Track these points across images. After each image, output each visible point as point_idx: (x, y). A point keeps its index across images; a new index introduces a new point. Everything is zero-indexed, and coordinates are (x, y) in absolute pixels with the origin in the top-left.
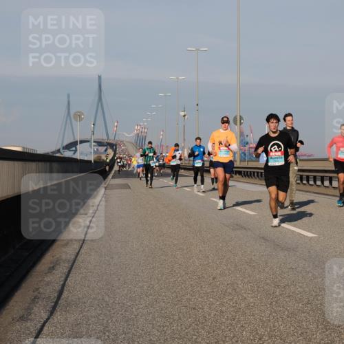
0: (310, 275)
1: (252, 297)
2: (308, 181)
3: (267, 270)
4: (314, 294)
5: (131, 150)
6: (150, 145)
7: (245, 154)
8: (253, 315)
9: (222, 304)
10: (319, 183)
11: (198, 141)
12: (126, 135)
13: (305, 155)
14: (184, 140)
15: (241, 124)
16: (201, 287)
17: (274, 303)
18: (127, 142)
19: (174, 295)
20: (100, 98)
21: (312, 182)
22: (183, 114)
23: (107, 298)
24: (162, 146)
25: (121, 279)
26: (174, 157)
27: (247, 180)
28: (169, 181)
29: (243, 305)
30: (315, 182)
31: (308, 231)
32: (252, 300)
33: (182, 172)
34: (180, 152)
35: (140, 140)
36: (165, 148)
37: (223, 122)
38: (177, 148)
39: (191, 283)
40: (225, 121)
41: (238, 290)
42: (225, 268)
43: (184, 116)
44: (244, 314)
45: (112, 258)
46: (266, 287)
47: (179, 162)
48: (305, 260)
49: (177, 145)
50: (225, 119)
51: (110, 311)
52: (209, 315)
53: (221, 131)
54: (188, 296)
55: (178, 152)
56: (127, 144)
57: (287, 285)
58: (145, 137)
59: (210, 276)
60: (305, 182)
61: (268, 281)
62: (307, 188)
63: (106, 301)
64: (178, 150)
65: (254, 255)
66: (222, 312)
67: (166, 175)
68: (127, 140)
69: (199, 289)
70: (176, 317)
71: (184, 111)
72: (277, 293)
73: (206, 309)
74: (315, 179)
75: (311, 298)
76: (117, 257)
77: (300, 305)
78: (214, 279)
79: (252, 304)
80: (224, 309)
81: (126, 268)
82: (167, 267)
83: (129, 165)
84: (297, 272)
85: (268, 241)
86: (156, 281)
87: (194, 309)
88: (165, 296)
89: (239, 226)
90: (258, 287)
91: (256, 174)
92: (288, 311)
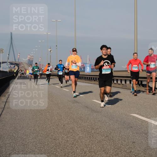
0: (108, 123)
1: (81, 134)
3: (88, 121)
4: (109, 132)
5: (26, 66)
8: (82, 142)
9: (67, 137)
11: (61, 61)
12: (24, 60)
16: (58, 129)
17: (91, 137)
18: (24, 63)
19: (46, 133)
20: (12, 43)
22: (50, 50)
23: (14, 135)
24: (40, 65)
25: (21, 126)
28: (45, 81)
29: (77, 138)
34: (51, 67)
35: (30, 63)
36: (41, 65)
37: (73, 51)
39: (54, 127)
40: (74, 50)
41: (75, 131)
42: (69, 121)
43: (51, 51)
44: (77, 142)
45: (17, 116)
46: (88, 129)
47: (50, 72)
48: (105, 117)
49: (49, 64)
50: (74, 49)
51: (16, 141)
52: (62, 142)
53: (73, 56)
54: (52, 134)
56: (24, 64)
57: (97, 128)
58: (33, 60)
59: (62, 125)
61: (89, 127)
64: (50, 66)
65: (82, 115)
66: (67, 141)
68: (24, 62)
70: (46, 143)
71: (50, 49)
72: (93, 132)
73: (60, 140)
75: (108, 134)
76: (19, 116)
77: (103, 138)
78: (64, 126)
79: (81, 137)
80: (68, 139)
81: (23, 121)
82: (42, 120)
83: (25, 73)
84: (102, 122)
86: (37, 127)
87: (55, 139)
88: (42, 134)
89: (75, 102)
90: (84, 129)
91: (83, 78)
92: (98, 140)
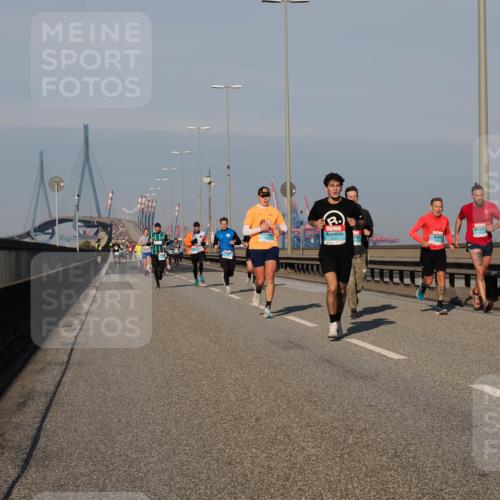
0: (398, 414)
1: (313, 447)
2: (391, 278)
3: (334, 407)
4: (404, 443)
5: (133, 232)
6: (158, 228)
7: (299, 240)
8: (315, 473)
9: (269, 457)
10: (407, 281)
12: (126, 212)
13: (386, 240)
14: (210, 218)
15: (292, 194)
16: (239, 432)
17: (346, 456)
18: (127, 221)
19: (200, 443)
20: (87, 158)
21: (396, 280)
22: (207, 180)
23: (102, 448)
24: (177, 227)
25: (123, 420)
26: (194, 242)
27: (302, 276)
28: (189, 278)
29: (300, 458)
30: (402, 279)
31: (393, 351)
32: (313, 451)
33: (207, 264)
35: (146, 222)
38: (197, 228)
39: (225, 425)
40: (264, 193)
41: (293, 436)
43: (210, 183)
44: (302, 471)
45: (109, 390)
46: (334, 432)
48: (390, 393)
49: (197, 224)
50: (264, 190)
51: (107, 467)
52: (252, 473)
54: (221, 446)
55: (199, 235)
56: (127, 225)
57: (365, 429)
58: (154, 214)
59: (251, 417)
60: (387, 279)
61: (337, 424)
62: (391, 288)
63: (102, 453)
64: (199, 232)
65: (316, 386)
66: (269, 468)
67: (185, 270)
68: (128, 218)
69: (235, 435)
71: (209, 176)
72: (350, 442)
73: (247, 464)
74: (401, 275)
75: (400, 449)
76: (116, 388)
78: (257, 420)
79: (314, 457)
80: (272, 464)
81: (129, 404)
84: (379, 410)
85: (335, 365)
87: (229, 464)
88: (187, 445)
89: (291, 344)
90: (322, 432)
91: (315, 268)
92: (366, 467)
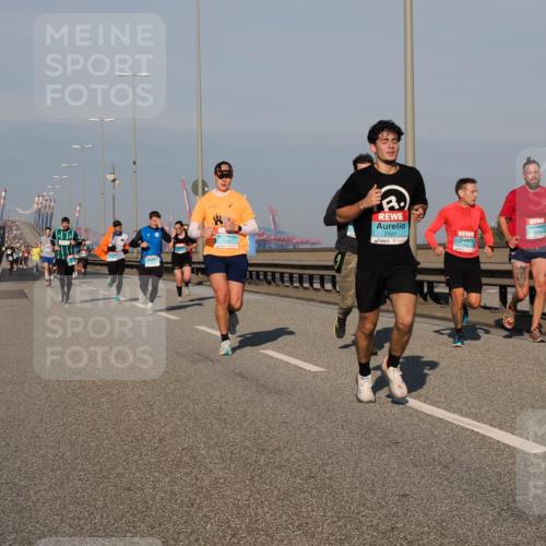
0: (314, 432)
1: (222, 469)
2: (311, 283)
3: (245, 425)
4: (320, 462)
6: (65, 224)
8: (223, 497)
9: (173, 482)
10: (328, 286)
11: (154, 218)
12: (21, 213)
13: (307, 242)
16: (141, 454)
17: (257, 478)
18: (23, 223)
19: (97, 468)
21: (317, 286)
22: (111, 177)
25: (12, 444)
29: (207, 482)
30: (322, 285)
31: (311, 363)
32: (221, 473)
35: (43, 223)
36: (83, 231)
37: (221, 174)
38: (117, 228)
39: (126, 447)
40: (225, 172)
41: (199, 458)
42: (179, 423)
43: (114, 181)
44: (208, 496)
46: (244, 453)
47: (122, 256)
48: (306, 408)
50: (224, 168)
52: (154, 499)
54: (120, 470)
55: (119, 238)
56: (22, 227)
57: (278, 449)
58: (52, 214)
59: (154, 437)
60: (306, 285)
61: (247, 443)
62: (311, 294)
64: (120, 234)
65: (226, 403)
66: (173, 493)
68: (23, 219)
69: (136, 457)
70: (100, 504)
71: (114, 173)
72: (262, 462)
73: (148, 490)
74: (322, 280)
75: (314, 470)
77: (298, 481)
78: (161, 441)
79: (222, 481)
80: (176, 488)
81: (19, 426)
82: (85, 423)
83: (26, 259)
84: (294, 428)
85: (247, 378)
86: (68, 446)
87: (129, 490)
88: (82, 470)
89: (201, 357)
90: (232, 453)
92: (279, 490)
